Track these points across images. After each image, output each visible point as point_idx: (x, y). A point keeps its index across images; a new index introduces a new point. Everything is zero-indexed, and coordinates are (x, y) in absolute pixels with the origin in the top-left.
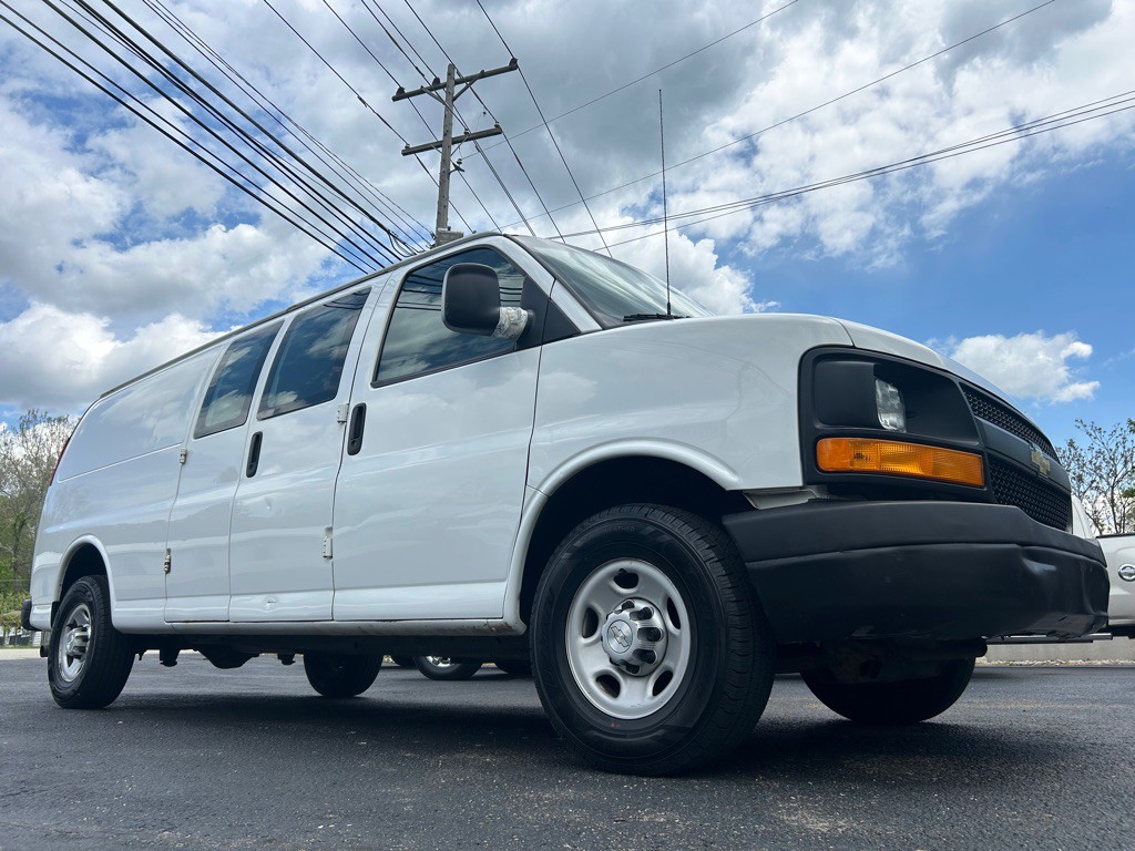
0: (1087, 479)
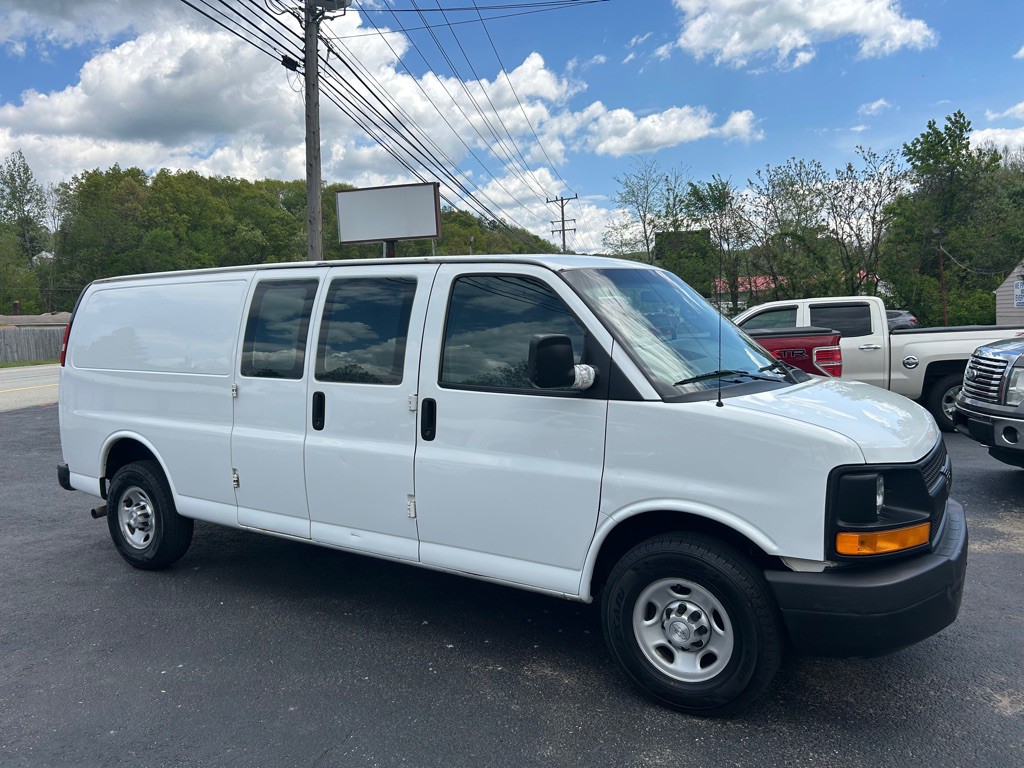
0: (857, 200)
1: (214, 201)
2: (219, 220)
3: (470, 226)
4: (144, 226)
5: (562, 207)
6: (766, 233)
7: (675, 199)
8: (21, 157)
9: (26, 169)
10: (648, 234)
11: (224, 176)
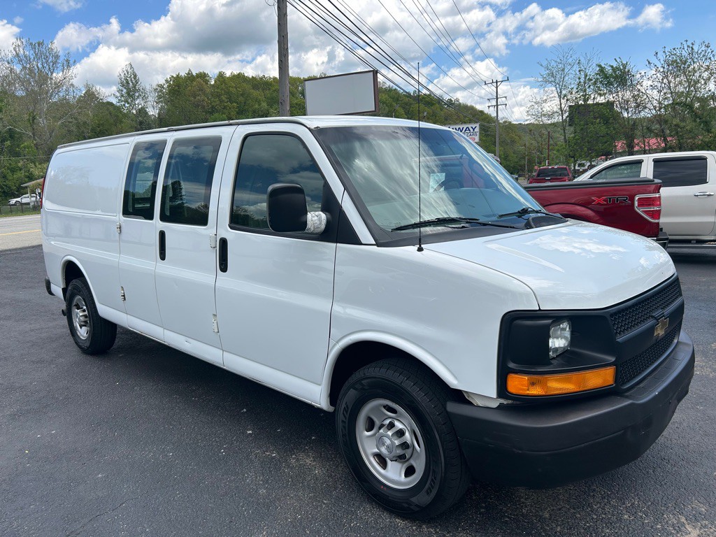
1: (255, 93)
2: (257, 106)
3: (433, 104)
4: (209, 112)
5: (497, 87)
6: (660, 103)
7: (585, 78)
8: (131, 67)
9: (135, 76)
10: (563, 106)
11: (261, 75)
